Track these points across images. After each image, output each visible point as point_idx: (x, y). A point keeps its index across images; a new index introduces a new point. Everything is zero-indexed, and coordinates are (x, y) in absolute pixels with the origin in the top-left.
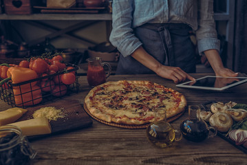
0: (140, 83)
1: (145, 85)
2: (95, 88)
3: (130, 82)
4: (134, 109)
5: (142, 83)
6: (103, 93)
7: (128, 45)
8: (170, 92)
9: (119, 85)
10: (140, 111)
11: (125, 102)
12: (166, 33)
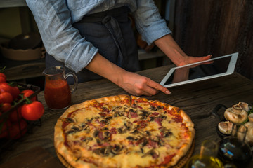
0: (114, 99)
1: (121, 102)
2: (60, 123)
3: (100, 101)
4: (137, 148)
5: (117, 99)
6: (76, 130)
7: (82, 52)
8: (160, 107)
9: (88, 108)
10: (147, 149)
11: (117, 138)
12: (113, 23)
